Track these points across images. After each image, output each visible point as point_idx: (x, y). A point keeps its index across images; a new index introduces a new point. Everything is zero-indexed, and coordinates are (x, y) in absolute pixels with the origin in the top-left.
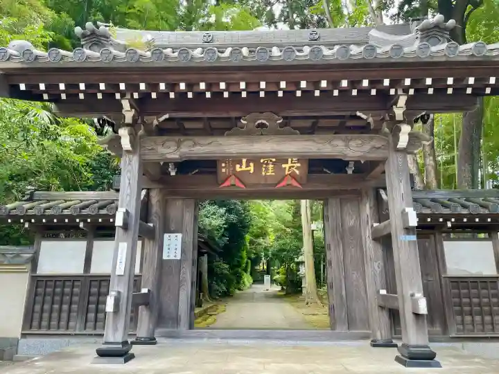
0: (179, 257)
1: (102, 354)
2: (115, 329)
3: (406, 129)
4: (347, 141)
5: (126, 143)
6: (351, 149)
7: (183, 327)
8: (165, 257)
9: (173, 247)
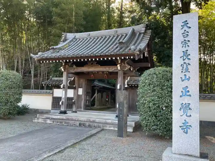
0: (82, 94)
1: (61, 113)
2: (63, 108)
3: (119, 66)
4: (109, 68)
5: (63, 70)
6: (111, 69)
7: (82, 110)
8: (79, 94)
9: (80, 91)
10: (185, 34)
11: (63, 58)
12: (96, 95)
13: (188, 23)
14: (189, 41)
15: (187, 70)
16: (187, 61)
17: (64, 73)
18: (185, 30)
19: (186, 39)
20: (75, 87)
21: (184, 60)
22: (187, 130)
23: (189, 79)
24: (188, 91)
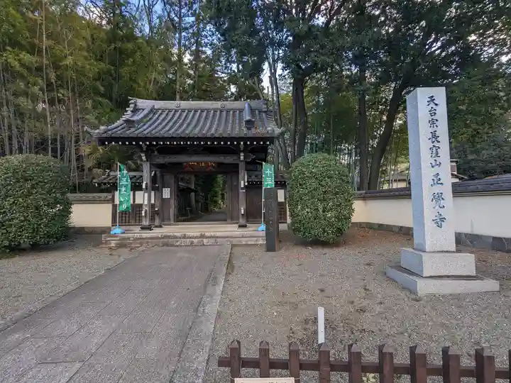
0: (169, 197)
1: (142, 228)
2: (146, 221)
3: (242, 154)
4: (224, 157)
5: (144, 158)
6: (228, 159)
7: (172, 222)
8: (164, 197)
9: (167, 193)
10: (433, 113)
11: (145, 139)
13: (434, 99)
14: (437, 120)
15: (437, 154)
16: (436, 144)
17: (145, 165)
18: (432, 108)
19: (434, 118)
20: (158, 187)
21: (433, 142)
22: (441, 224)
23: (439, 165)
24: (440, 179)
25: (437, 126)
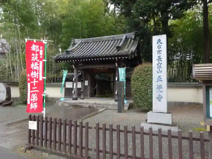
0: (87, 85)
1: (73, 99)
2: (75, 96)
3: (116, 63)
4: (109, 65)
5: (74, 67)
8: (85, 85)
9: (86, 83)
10: (159, 47)
12: (97, 86)
13: (160, 41)
14: (161, 51)
15: (160, 67)
16: (160, 62)
17: (74, 70)
18: (159, 45)
19: (160, 50)
20: (83, 80)
21: (158, 61)
22: (160, 100)
23: (161, 72)
24: (161, 78)
25: (161, 53)
